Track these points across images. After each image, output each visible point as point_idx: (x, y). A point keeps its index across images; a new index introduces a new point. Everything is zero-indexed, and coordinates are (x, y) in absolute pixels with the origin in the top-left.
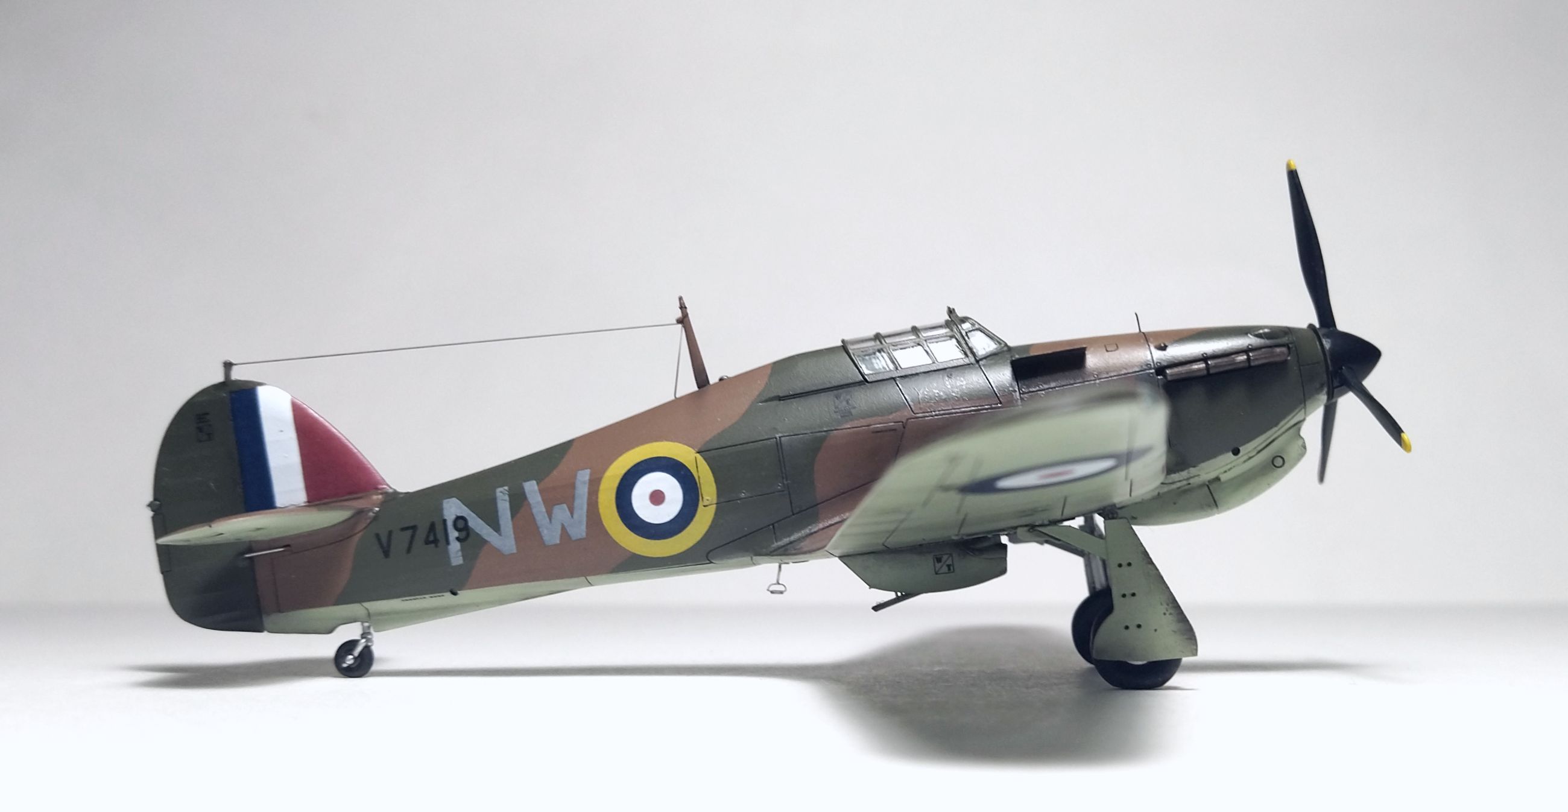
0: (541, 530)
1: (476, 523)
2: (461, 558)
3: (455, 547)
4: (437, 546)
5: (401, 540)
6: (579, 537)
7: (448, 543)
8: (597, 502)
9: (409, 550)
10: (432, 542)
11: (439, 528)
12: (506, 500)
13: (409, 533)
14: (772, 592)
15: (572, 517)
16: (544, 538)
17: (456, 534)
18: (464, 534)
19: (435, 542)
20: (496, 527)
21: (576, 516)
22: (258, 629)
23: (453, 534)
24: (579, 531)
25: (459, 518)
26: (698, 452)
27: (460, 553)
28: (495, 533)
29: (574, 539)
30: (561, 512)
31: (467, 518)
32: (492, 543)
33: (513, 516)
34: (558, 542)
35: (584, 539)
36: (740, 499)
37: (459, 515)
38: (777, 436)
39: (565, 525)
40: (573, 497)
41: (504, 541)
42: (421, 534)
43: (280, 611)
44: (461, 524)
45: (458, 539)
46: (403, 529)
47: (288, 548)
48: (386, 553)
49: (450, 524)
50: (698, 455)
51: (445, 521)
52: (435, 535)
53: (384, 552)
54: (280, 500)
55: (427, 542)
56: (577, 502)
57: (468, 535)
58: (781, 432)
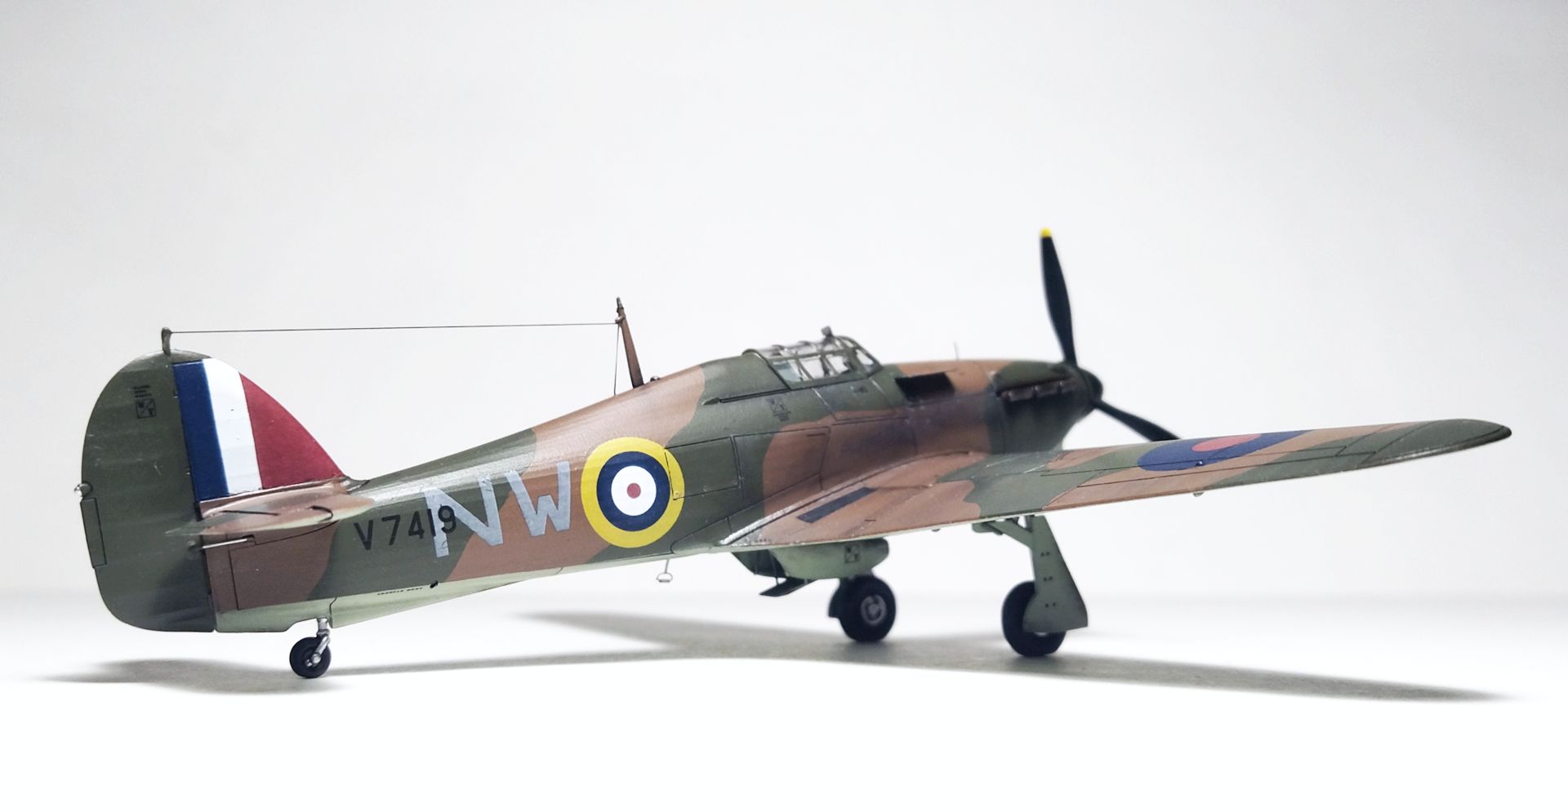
0: (527, 521)
1: (462, 514)
2: (447, 549)
3: (441, 538)
4: (421, 537)
5: (383, 531)
6: (563, 528)
7: (433, 533)
8: (579, 494)
9: (392, 541)
10: (415, 533)
11: (424, 519)
12: (490, 491)
13: (393, 522)
14: (661, 581)
15: (557, 508)
16: (531, 529)
17: (442, 524)
18: (450, 524)
19: (421, 532)
20: (483, 518)
21: (560, 507)
22: (208, 629)
23: (439, 525)
24: (563, 522)
25: (443, 509)
26: (667, 448)
27: (446, 544)
28: (481, 523)
29: (558, 530)
30: (546, 503)
31: (453, 508)
32: (479, 534)
33: (499, 506)
34: (543, 533)
35: (568, 530)
36: (704, 493)
37: (443, 505)
38: (732, 436)
39: (550, 516)
40: (557, 489)
41: (491, 532)
42: (404, 525)
43: (238, 609)
44: (446, 514)
45: (443, 529)
46: (384, 519)
47: (251, 539)
48: (367, 545)
49: (435, 515)
50: (666, 451)
51: (429, 511)
52: (419, 525)
53: (364, 543)
54: (233, 487)
55: (411, 533)
56: (561, 494)
57: (454, 526)
58: (734, 433)
